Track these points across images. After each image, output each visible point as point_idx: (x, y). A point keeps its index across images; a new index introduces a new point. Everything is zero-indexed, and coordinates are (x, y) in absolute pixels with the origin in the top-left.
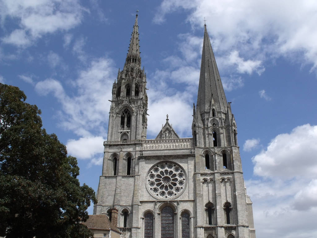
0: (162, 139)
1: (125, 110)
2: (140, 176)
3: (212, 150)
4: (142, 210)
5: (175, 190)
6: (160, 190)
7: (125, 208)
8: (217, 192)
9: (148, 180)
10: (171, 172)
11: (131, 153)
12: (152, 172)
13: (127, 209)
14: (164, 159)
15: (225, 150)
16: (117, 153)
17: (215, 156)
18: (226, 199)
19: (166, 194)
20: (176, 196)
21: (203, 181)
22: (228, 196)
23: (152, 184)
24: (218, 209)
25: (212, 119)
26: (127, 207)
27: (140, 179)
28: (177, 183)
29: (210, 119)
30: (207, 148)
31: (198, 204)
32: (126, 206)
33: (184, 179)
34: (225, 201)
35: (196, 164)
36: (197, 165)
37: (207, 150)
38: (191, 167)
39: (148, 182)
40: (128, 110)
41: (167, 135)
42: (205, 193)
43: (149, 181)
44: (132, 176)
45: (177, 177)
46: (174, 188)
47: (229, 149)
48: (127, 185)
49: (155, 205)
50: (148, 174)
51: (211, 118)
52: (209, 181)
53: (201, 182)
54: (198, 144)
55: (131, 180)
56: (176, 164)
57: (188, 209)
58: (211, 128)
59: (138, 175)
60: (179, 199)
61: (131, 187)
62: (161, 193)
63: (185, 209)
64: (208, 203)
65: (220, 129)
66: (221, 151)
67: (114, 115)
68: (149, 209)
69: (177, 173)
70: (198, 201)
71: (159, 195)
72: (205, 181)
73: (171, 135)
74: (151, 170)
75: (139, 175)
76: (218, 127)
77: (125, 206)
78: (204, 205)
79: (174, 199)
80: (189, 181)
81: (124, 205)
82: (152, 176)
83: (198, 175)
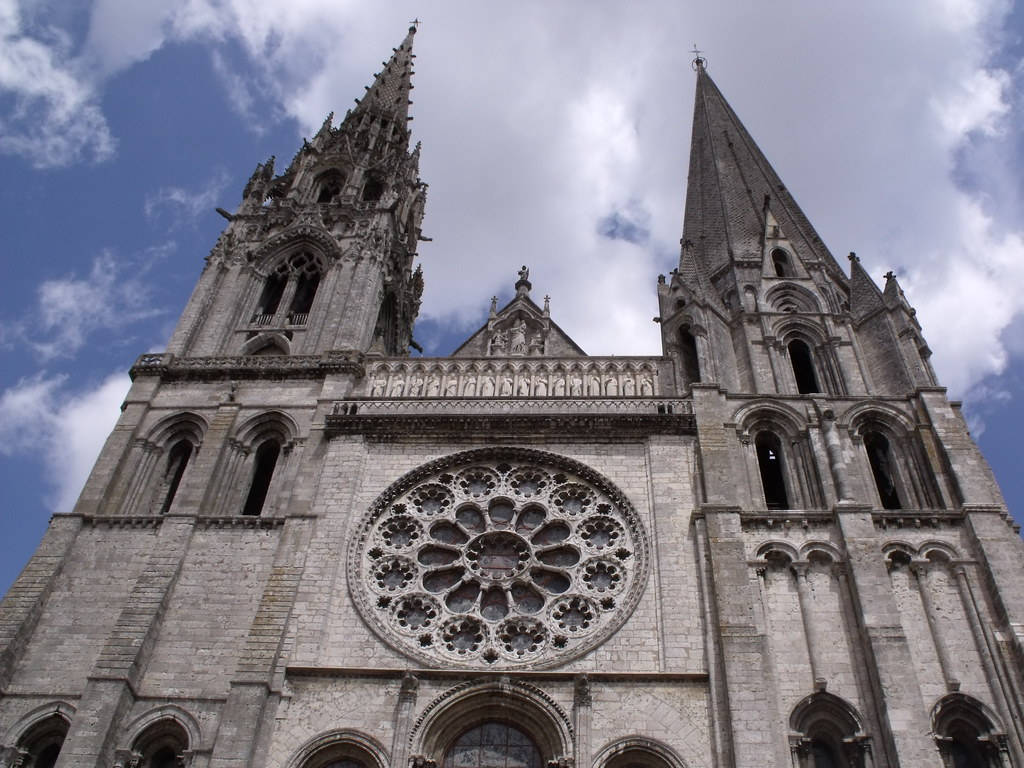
0: (488, 354)
1: (298, 254)
2: (319, 522)
3: (799, 406)
4: (297, 731)
5: (557, 616)
6: (445, 614)
7: (170, 713)
8: (869, 620)
9: (370, 546)
10: (536, 511)
11: (286, 412)
12: (401, 509)
13: (182, 719)
14: (492, 440)
15: (875, 414)
16: (196, 412)
17: (824, 432)
18: (946, 676)
19: (493, 635)
20: (562, 651)
21: (762, 558)
22: (953, 658)
23: (395, 572)
24: (903, 735)
25: (776, 283)
26: (187, 706)
27: (314, 535)
28: (576, 573)
29: (766, 286)
30: (767, 398)
31: (739, 695)
32: (179, 699)
33: (623, 554)
34: (942, 691)
35: (706, 465)
36: (712, 467)
37: (768, 405)
38: (674, 486)
39: (367, 563)
40: (311, 257)
41: (520, 338)
42: (783, 638)
43: (376, 553)
44: (267, 525)
45: (574, 540)
46: (550, 600)
47: (903, 406)
48: (218, 575)
49: (407, 696)
50: (377, 514)
51: (772, 279)
52: (804, 557)
53: (751, 564)
54: (707, 375)
55: (254, 546)
56: (567, 467)
57: (658, 735)
58: (774, 319)
59: (303, 517)
60: (587, 666)
61: (247, 582)
62: (453, 629)
63: (631, 732)
64: (813, 696)
65: (830, 322)
66: (856, 413)
67: (228, 266)
68: (345, 724)
69: (576, 518)
70: (734, 671)
71: (438, 642)
72: (775, 560)
73: (543, 343)
74: (399, 494)
75: (314, 517)
76: (817, 319)
77: (169, 699)
78: (785, 710)
79: (551, 668)
80: (664, 560)
81: (168, 692)
82: (402, 528)
83: (728, 522)
